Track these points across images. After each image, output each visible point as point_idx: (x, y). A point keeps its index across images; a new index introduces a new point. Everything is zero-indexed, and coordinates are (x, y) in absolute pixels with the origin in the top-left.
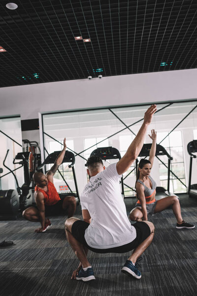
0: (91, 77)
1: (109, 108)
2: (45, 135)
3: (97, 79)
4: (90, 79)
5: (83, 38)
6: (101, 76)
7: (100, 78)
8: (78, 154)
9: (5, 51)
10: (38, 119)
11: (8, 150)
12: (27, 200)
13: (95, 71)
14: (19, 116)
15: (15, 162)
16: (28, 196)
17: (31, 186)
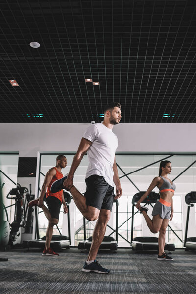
0: (94, 122)
2: (41, 175)
5: (93, 81)
9: (18, 85)
10: (37, 158)
11: (4, 184)
13: (99, 115)
15: (9, 197)
16: (18, 233)
17: (21, 224)
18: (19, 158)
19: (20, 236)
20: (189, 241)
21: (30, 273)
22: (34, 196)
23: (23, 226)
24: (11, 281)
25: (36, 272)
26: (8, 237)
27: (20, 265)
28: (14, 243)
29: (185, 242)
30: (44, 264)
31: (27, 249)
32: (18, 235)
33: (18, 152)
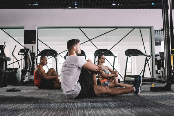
0: (70, 8)
1: (80, 28)
2: (38, 40)
3: (74, 9)
6: (77, 8)
8: (59, 54)
10: (35, 30)
11: (16, 46)
13: (73, 3)
15: (19, 54)
16: (26, 75)
17: (28, 70)
18: (25, 31)
19: (28, 77)
20: (127, 77)
21: (36, 98)
22: (35, 53)
23: (29, 71)
24: (23, 104)
25: (39, 97)
26: (20, 78)
27: (28, 93)
28: (24, 81)
29: (125, 78)
30: (44, 92)
31: (32, 84)
32: (27, 76)
33: (24, 27)
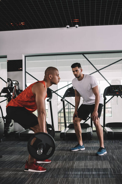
0: (68, 26)
1: (83, 54)
2: (26, 73)
3: (74, 28)
4: (68, 28)
6: (77, 26)
7: (77, 27)
8: (54, 92)
10: (22, 60)
12: (10, 127)
13: (73, 21)
14: (6, 57)
15: (1, 95)
16: (11, 124)
18: (8, 61)
19: (13, 126)
28: (9, 132)
33: (7, 55)
